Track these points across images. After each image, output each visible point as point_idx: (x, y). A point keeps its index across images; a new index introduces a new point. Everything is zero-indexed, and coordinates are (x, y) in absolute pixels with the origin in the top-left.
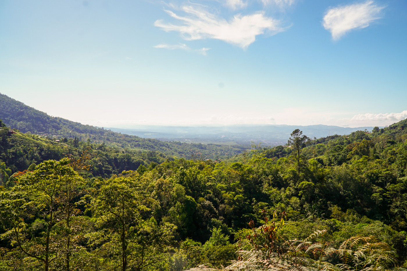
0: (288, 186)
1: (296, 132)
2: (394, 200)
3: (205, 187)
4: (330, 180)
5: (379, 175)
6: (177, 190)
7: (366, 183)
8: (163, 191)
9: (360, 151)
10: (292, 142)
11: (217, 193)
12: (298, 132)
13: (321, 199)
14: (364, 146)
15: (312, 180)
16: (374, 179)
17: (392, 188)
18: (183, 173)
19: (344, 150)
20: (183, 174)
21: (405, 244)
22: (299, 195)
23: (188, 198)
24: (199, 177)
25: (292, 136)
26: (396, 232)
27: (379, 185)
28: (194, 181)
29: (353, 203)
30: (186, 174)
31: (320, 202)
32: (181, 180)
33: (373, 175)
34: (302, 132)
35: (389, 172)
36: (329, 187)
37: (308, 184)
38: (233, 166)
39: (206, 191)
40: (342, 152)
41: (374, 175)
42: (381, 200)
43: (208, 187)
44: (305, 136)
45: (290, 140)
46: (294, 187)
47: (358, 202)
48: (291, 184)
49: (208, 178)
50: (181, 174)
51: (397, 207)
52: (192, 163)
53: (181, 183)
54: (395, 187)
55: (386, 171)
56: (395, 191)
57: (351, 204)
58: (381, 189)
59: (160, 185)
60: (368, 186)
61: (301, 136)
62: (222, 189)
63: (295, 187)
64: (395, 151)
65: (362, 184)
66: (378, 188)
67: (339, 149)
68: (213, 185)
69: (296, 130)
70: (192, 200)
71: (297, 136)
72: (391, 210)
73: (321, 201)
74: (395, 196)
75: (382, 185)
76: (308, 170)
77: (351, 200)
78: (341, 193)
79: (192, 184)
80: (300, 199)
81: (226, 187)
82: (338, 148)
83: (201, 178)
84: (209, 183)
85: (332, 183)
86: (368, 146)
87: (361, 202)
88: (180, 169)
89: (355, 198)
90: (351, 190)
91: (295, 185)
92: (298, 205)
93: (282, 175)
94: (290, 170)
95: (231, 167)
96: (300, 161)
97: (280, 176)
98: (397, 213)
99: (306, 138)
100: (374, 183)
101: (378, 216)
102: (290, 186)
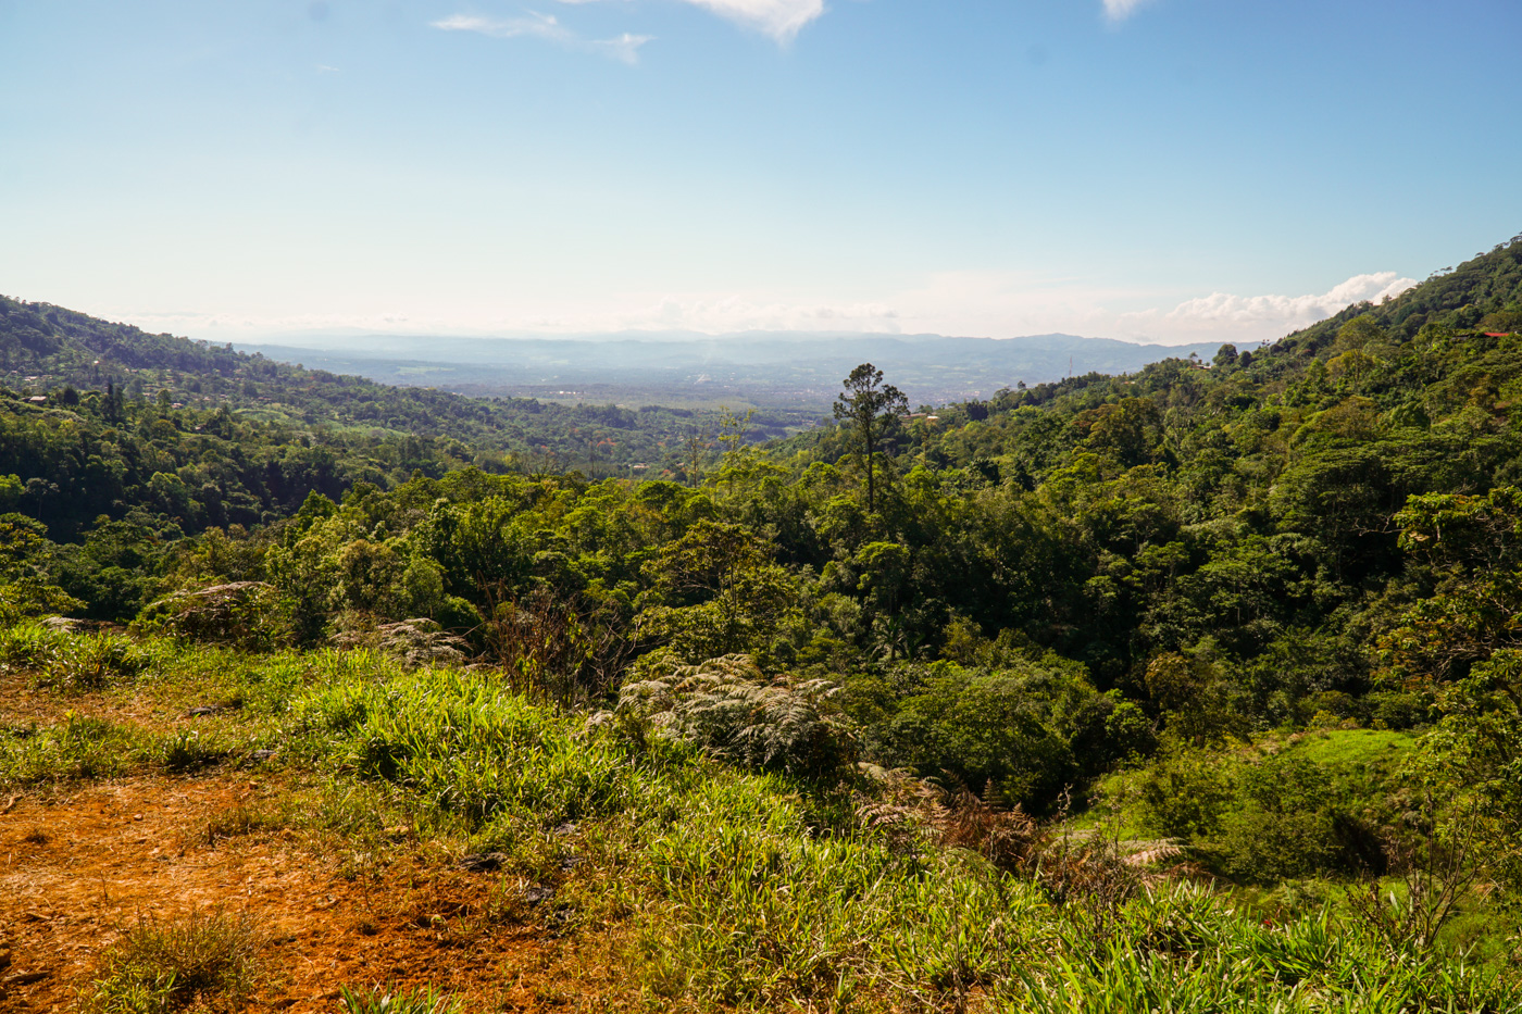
0: (828, 560)
1: (862, 372)
2: (1155, 595)
3: (527, 567)
4: (963, 536)
5: (1121, 516)
6: (412, 580)
7: (1083, 543)
8: (368, 581)
9: (1115, 433)
10: (848, 409)
11: (569, 584)
12: (869, 373)
13: (929, 600)
14: (1127, 417)
15: (905, 537)
16: (1106, 529)
17: (1151, 559)
18: (445, 519)
19: (1064, 431)
20: (448, 524)
21: (1108, 728)
22: (860, 586)
23: (453, 606)
24: (507, 531)
25: (848, 386)
26: (1093, 692)
27: (1119, 548)
28: (490, 549)
29: (1030, 609)
30: (455, 524)
31: (927, 607)
32: (438, 545)
33: (1105, 517)
34: (880, 373)
35: (1150, 505)
36: (957, 558)
37: (888, 552)
38: (646, 493)
39: (529, 580)
40: (1059, 437)
41: (1108, 518)
42: (1111, 597)
43: (537, 565)
44: (893, 388)
45: (839, 402)
46: (848, 563)
47: (1046, 606)
48: (841, 551)
49: (543, 535)
50: (438, 522)
51: (1161, 618)
52: (506, 483)
53: (439, 554)
54: (1161, 556)
55: (1142, 502)
56: (1158, 568)
57: (1022, 613)
58: (1122, 562)
59: (356, 563)
60: (1083, 552)
61: (879, 389)
62: (594, 570)
63: (854, 562)
64: (1225, 435)
65: (1068, 548)
66: (1115, 560)
67: (1050, 429)
68: (554, 560)
69: (862, 367)
70: (466, 609)
71: (865, 388)
72: (1142, 627)
73: (931, 604)
74: (1159, 581)
75: (1127, 549)
76: (899, 502)
77: (1025, 600)
78: (994, 576)
79: (482, 558)
80: (860, 602)
81: (609, 565)
82: (1048, 425)
83: (513, 537)
84: (543, 554)
85: (967, 544)
86: (1138, 418)
87: (1054, 605)
88: (436, 506)
89: (1040, 595)
90: (1028, 569)
91: (853, 555)
92: (853, 621)
93: (813, 522)
94: (836, 503)
95: (637, 497)
96: (875, 472)
97: (808, 526)
98: (1157, 636)
99: (896, 394)
100: (1105, 544)
101: (1095, 649)
102: (836, 560)
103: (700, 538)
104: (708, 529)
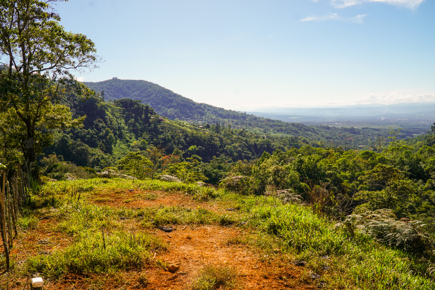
0: (430, 178)
3: (324, 175)
6: (291, 177)
8: (279, 177)
11: (337, 182)
18: (301, 160)
20: (301, 162)
23: (302, 185)
24: (318, 164)
28: (313, 169)
30: (303, 162)
32: (298, 167)
38: (363, 154)
39: (325, 179)
43: (327, 175)
45: (433, 126)
48: (433, 176)
49: (329, 166)
50: (298, 161)
52: (318, 150)
53: (298, 170)
59: (275, 171)
62: (346, 178)
68: (333, 174)
70: (306, 187)
79: (311, 172)
81: (350, 176)
83: (320, 166)
84: (329, 172)
88: (298, 156)
93: (423, 166)
94: (432, 160)
95: (360, 156)
97: (421, 167)
102: (432, 179)
103: (379, 170)
104: (382, 167)
